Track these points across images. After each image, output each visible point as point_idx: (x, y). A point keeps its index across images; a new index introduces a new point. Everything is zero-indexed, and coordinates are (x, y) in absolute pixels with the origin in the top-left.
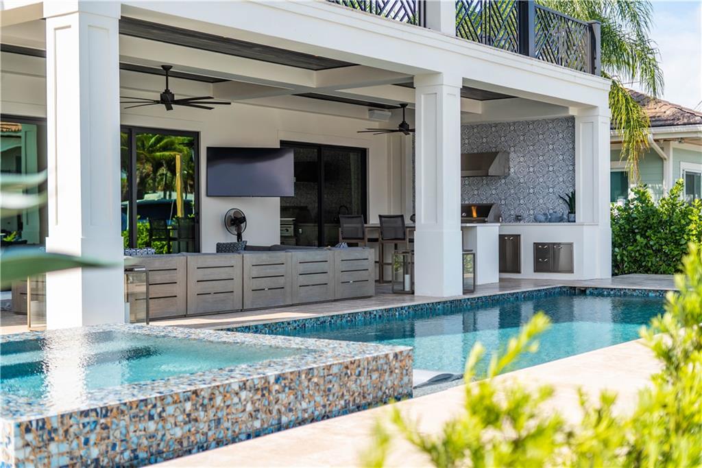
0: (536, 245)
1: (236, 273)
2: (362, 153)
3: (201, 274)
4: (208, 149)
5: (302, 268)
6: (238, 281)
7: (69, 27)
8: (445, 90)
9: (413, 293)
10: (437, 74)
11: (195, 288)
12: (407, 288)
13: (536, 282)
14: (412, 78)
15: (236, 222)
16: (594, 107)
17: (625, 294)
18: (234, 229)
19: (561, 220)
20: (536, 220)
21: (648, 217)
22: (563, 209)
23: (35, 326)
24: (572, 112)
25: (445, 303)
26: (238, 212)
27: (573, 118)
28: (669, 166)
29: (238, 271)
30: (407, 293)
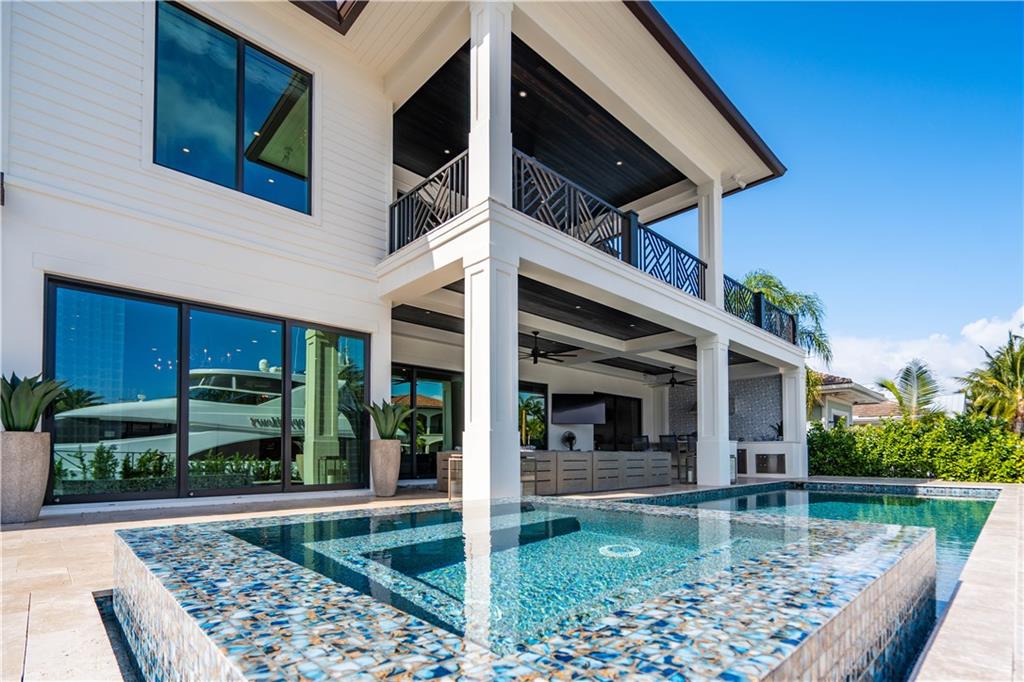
0: (758, 456)
1: (588, 465)
2: (639, 402)
3: (567, 465)
4: (553, 395)
5: (628, 464)
6: (589, 470)
7: (482, 271)
8: (720, 346)
9: (696, 483)
10: (715, 335)
11: (562, 475)
12: (690, 480)
13: (758, 480)
14: (694, 340)
15: (569, 440)
16: (797, 367)
17: (835, 487)
18: (568, 444)
19: (773, 439)
20: (755, 440)
21: (824, 440)
22: (773, 433)
23: (453, 499)
24: (781, 371)
25: (723, 490)
26: (571, 433)
27: (780, 376)
28: (825, 411)
29: (589, 463)
30: (691, 483)
